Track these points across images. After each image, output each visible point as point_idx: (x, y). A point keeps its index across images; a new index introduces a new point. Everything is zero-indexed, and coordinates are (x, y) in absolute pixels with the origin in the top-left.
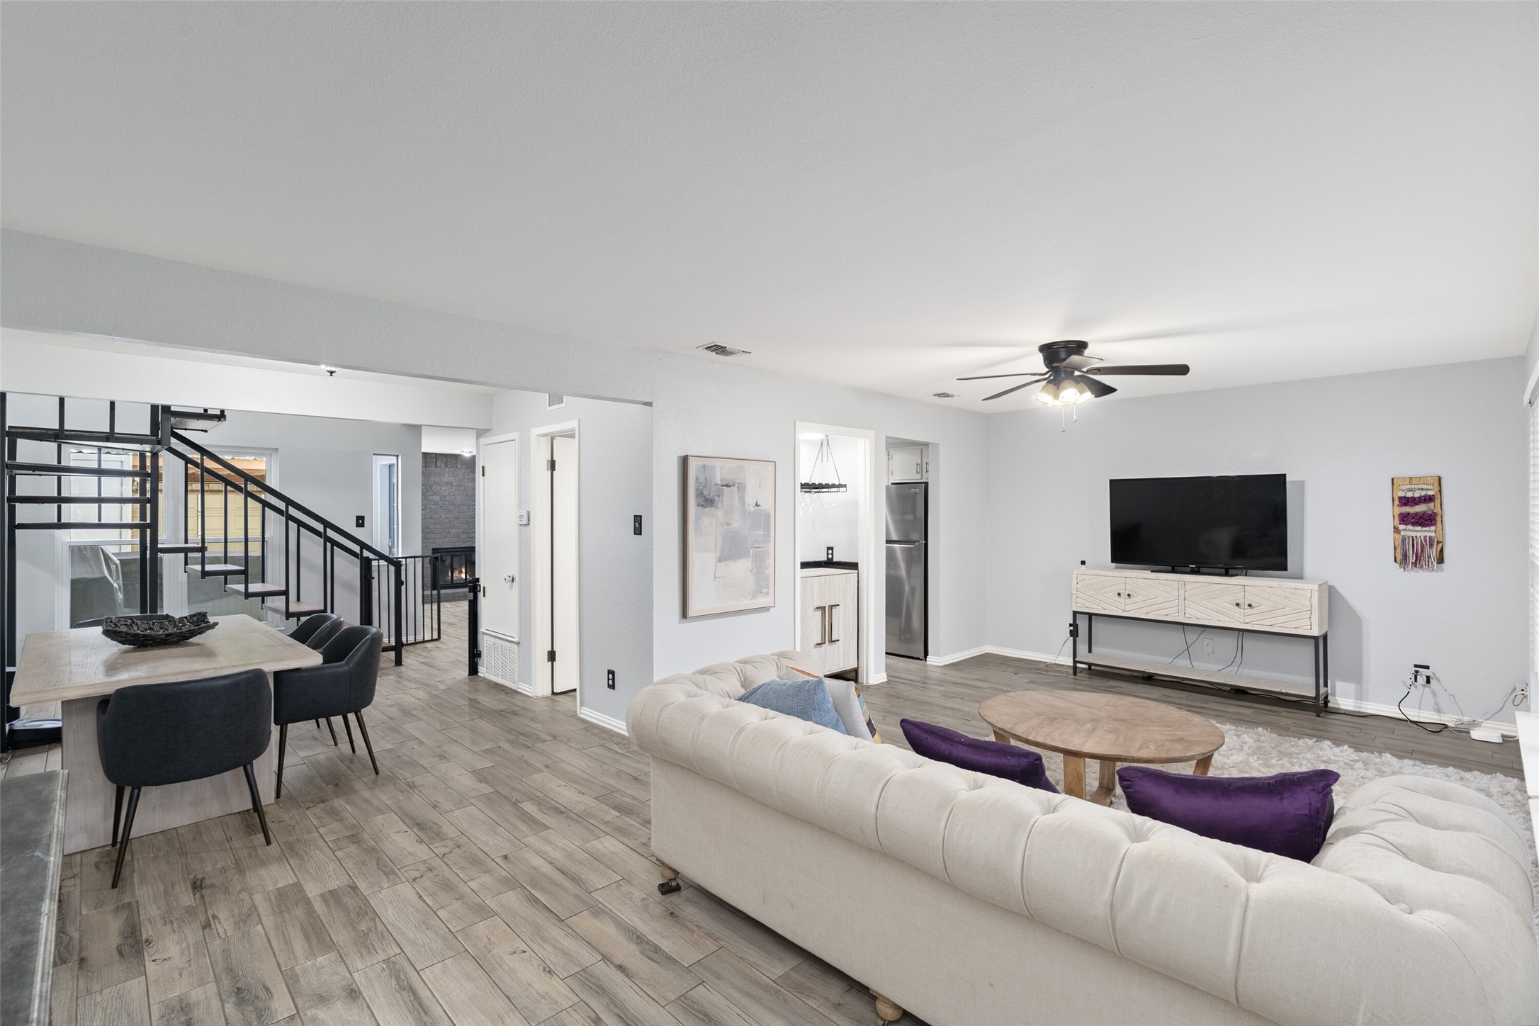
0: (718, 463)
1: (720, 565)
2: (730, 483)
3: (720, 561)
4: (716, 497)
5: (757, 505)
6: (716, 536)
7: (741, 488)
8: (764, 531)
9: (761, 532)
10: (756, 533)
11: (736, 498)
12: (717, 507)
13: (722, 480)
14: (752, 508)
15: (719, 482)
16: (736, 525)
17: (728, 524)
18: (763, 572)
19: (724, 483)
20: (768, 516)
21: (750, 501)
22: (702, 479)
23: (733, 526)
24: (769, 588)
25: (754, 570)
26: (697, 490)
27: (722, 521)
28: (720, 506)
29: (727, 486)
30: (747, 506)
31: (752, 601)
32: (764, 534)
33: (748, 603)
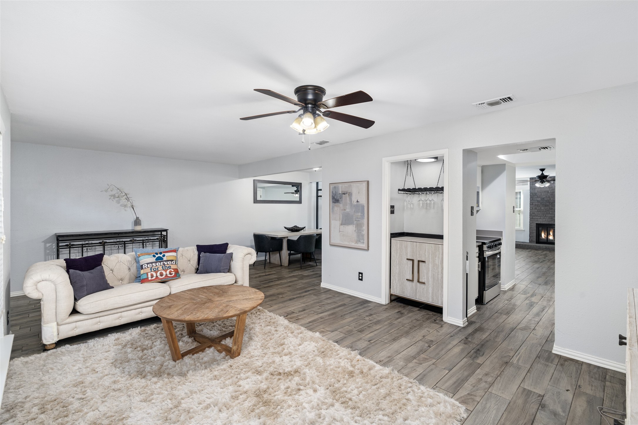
0: (340, 185)
1: (341, 226)
2: (345, 193)
3: (341, 224)
4: (340, 199)
5: (357, 202)
6: (340, 215)
7: (350, 194)
8: (361, 213)
9: (360, 214)
10: (357, 214)
11: (348, 199)
12: (340, 203)
13: (342, 192)
14: (355, 203)
15: (340, 193)
16: (348, 210)
17: (345, 210)
18: (361, 233)
19: (343, 193)
20: (363, 207)
21: (354, 200)
22: (334, 192)
23: (347, 211)
24: (364, 240)
25: (356, 231)
26: (332, 196)
27: (342, 209)
28: (341, 202)
29: (344, 194)
30: (353, 202)
31: (355, 245)
32: (361, 215)
33: (353, 244)
